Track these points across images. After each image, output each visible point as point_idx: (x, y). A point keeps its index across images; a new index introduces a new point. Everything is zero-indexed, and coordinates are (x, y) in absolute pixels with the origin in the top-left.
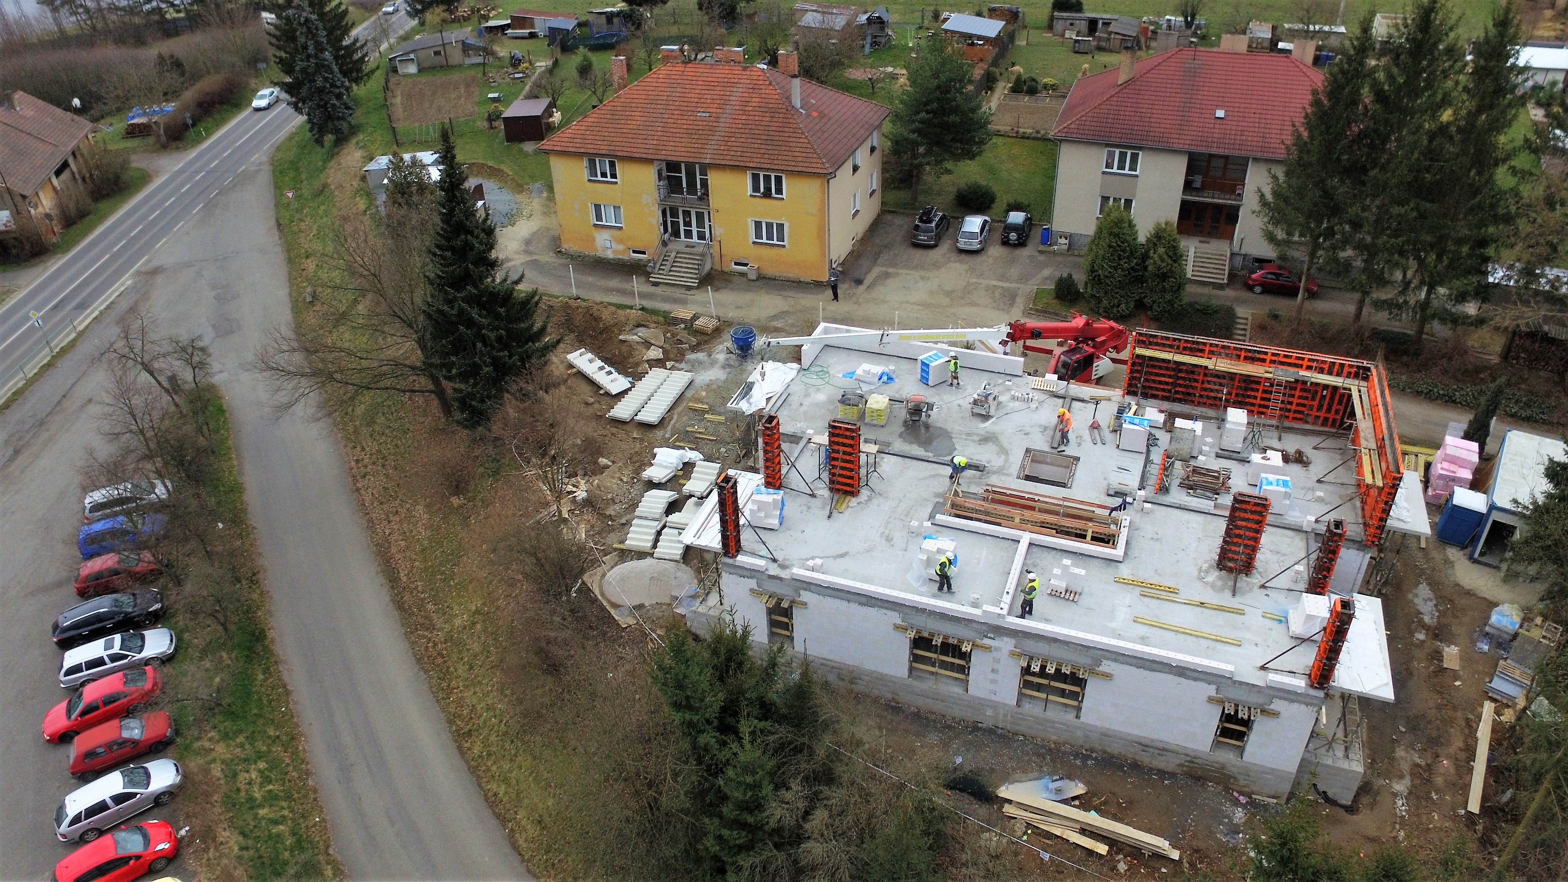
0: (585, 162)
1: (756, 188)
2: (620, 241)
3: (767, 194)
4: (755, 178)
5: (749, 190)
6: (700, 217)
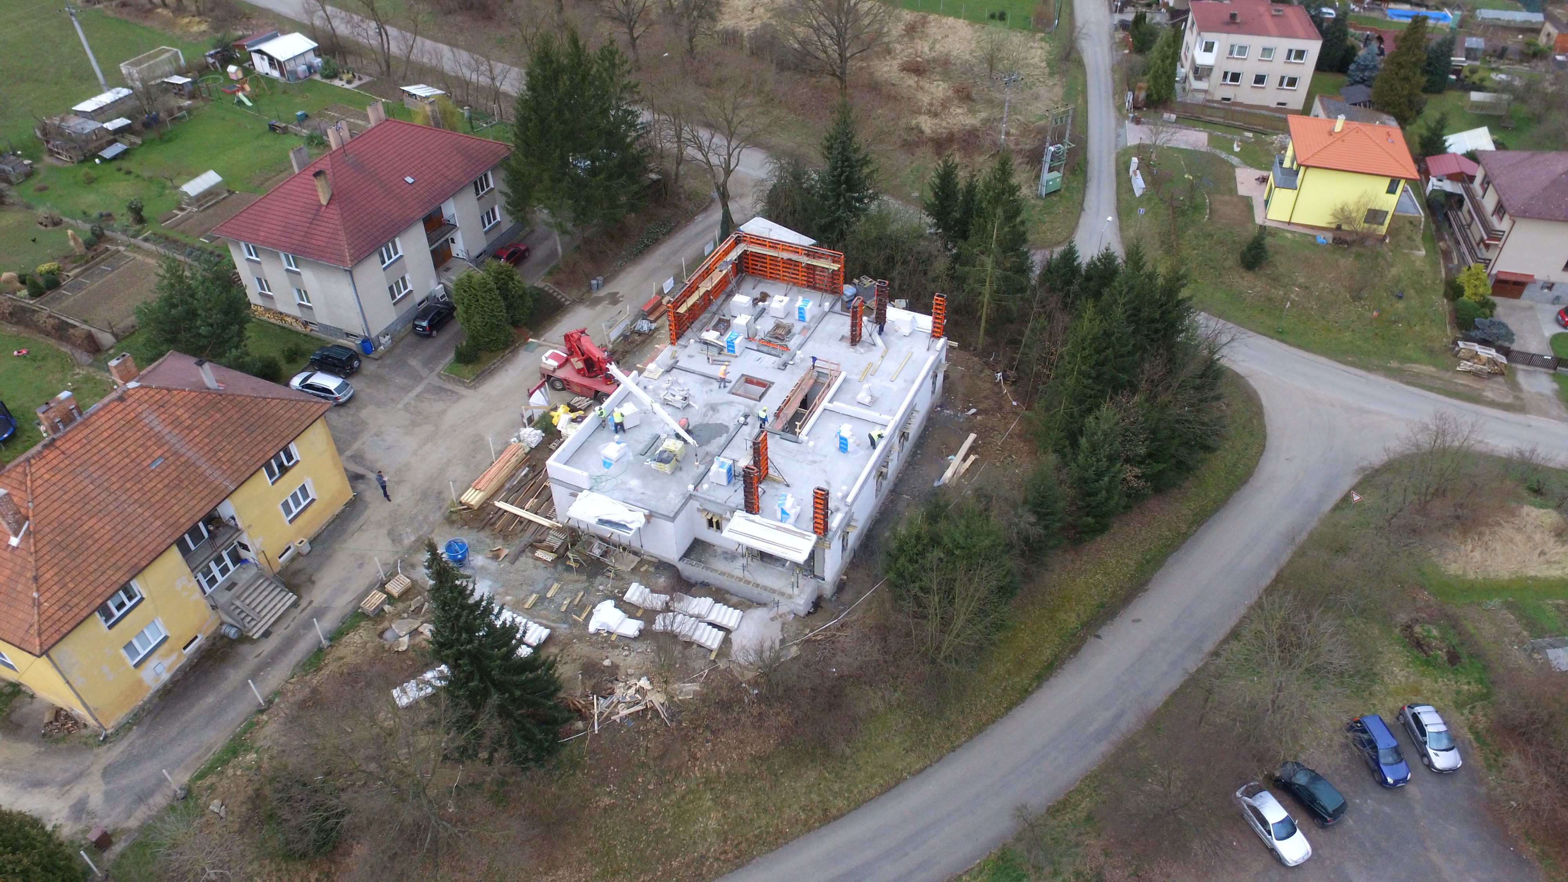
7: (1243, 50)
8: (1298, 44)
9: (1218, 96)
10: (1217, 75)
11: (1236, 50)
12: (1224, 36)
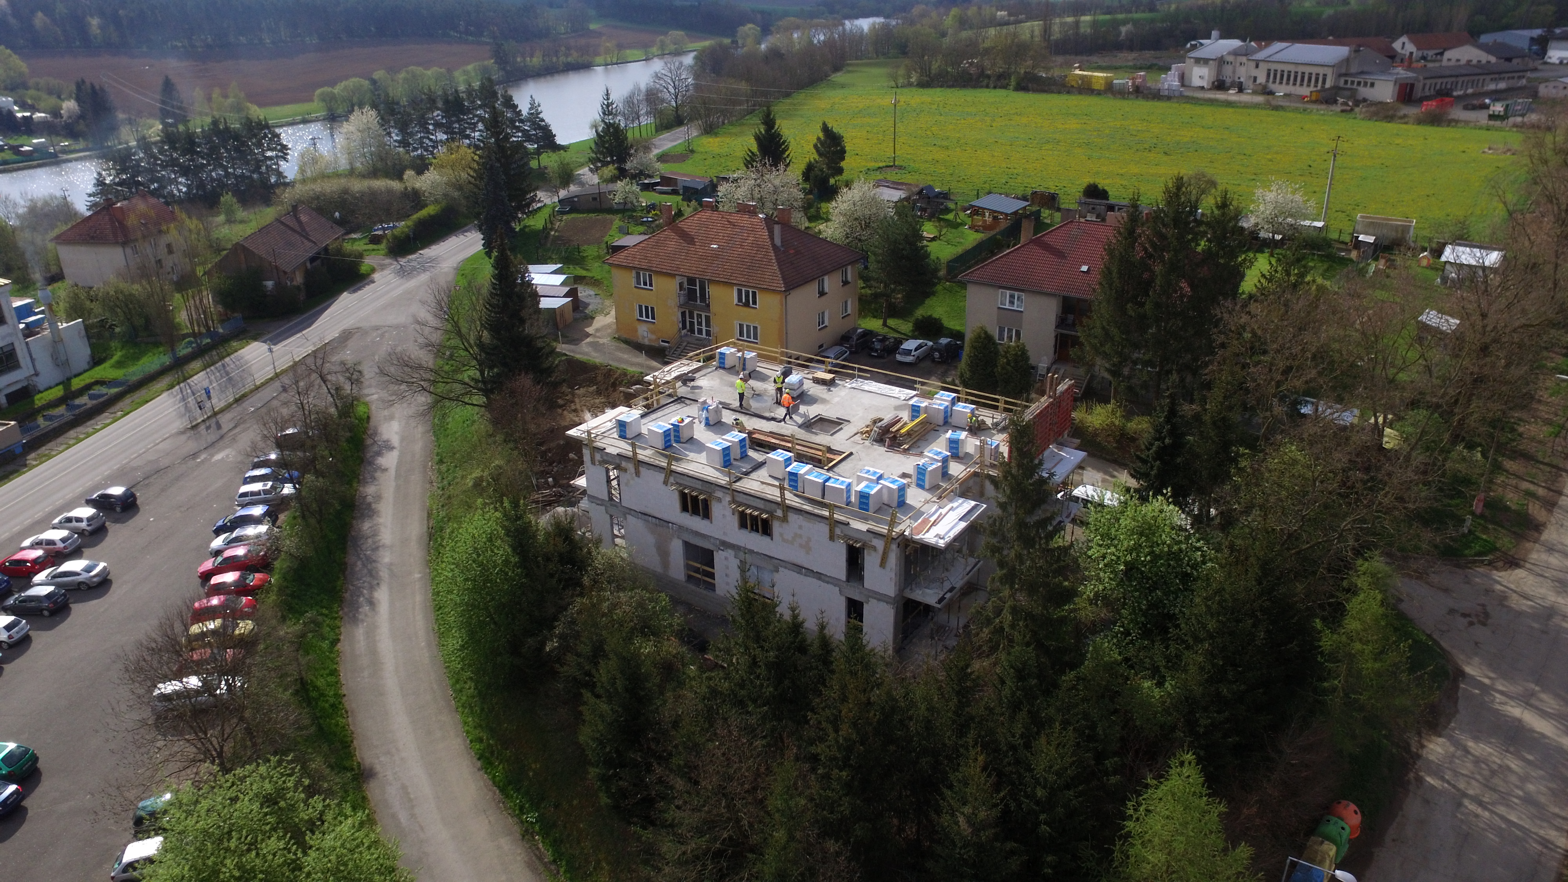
0: (634, 273)
1: (740, 300)
2: (653, 332)
3: (747, 304)
4: (740, 292)
5: (736, 301)
6: (708, 319)
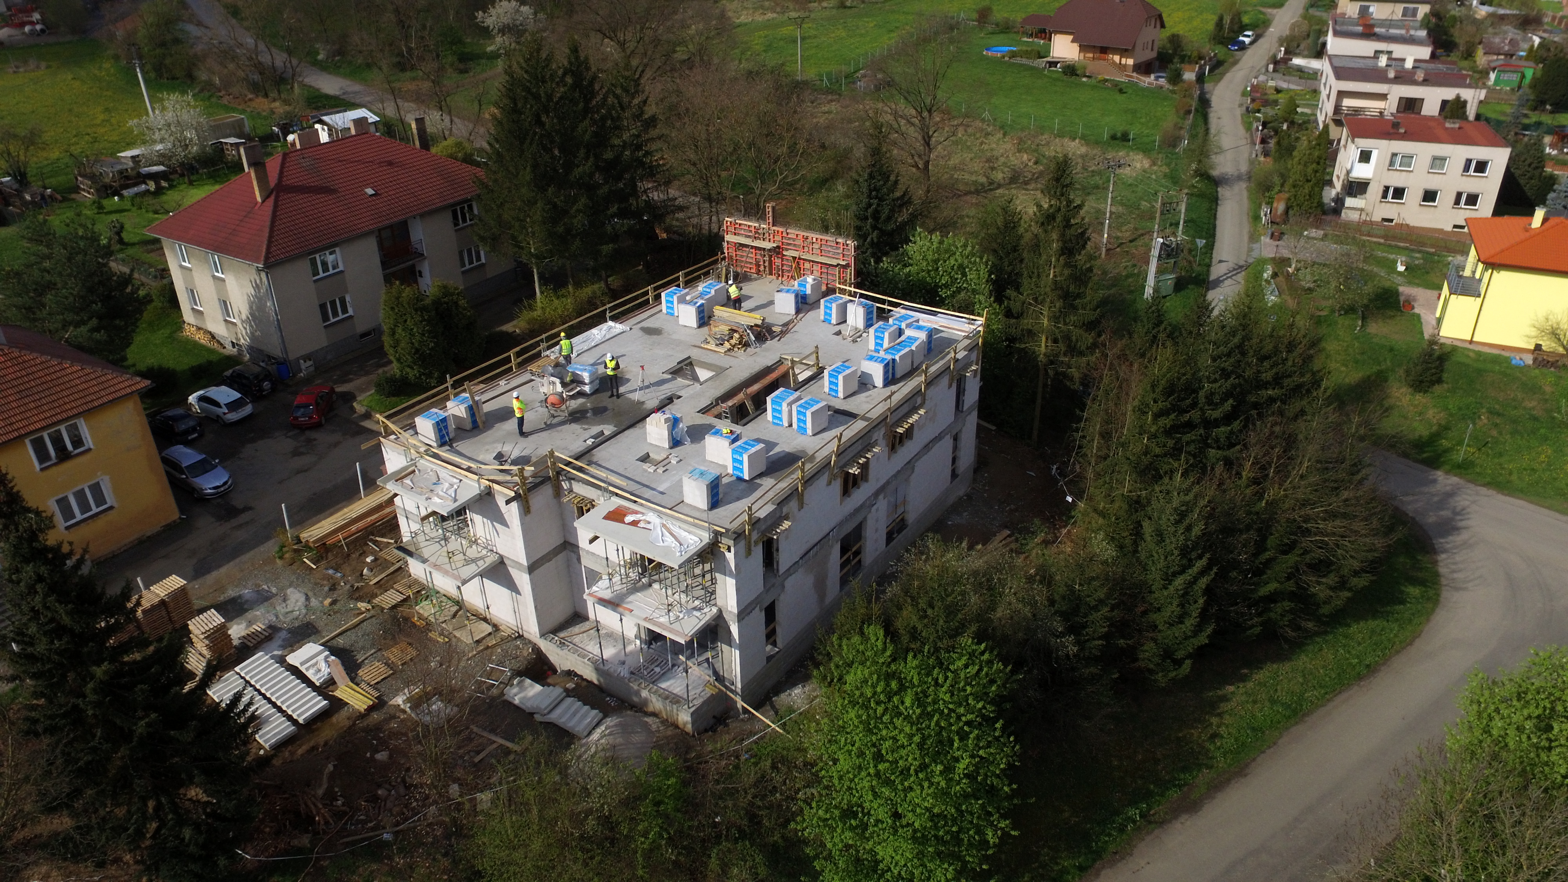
7: (1408, 159)
8: (1478, 153)
9: (1377, 217)
10: (1375, 191)
11: (1399, 159)
12: (1384, 143)
